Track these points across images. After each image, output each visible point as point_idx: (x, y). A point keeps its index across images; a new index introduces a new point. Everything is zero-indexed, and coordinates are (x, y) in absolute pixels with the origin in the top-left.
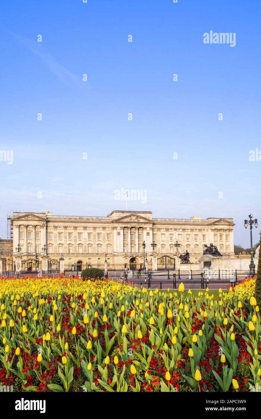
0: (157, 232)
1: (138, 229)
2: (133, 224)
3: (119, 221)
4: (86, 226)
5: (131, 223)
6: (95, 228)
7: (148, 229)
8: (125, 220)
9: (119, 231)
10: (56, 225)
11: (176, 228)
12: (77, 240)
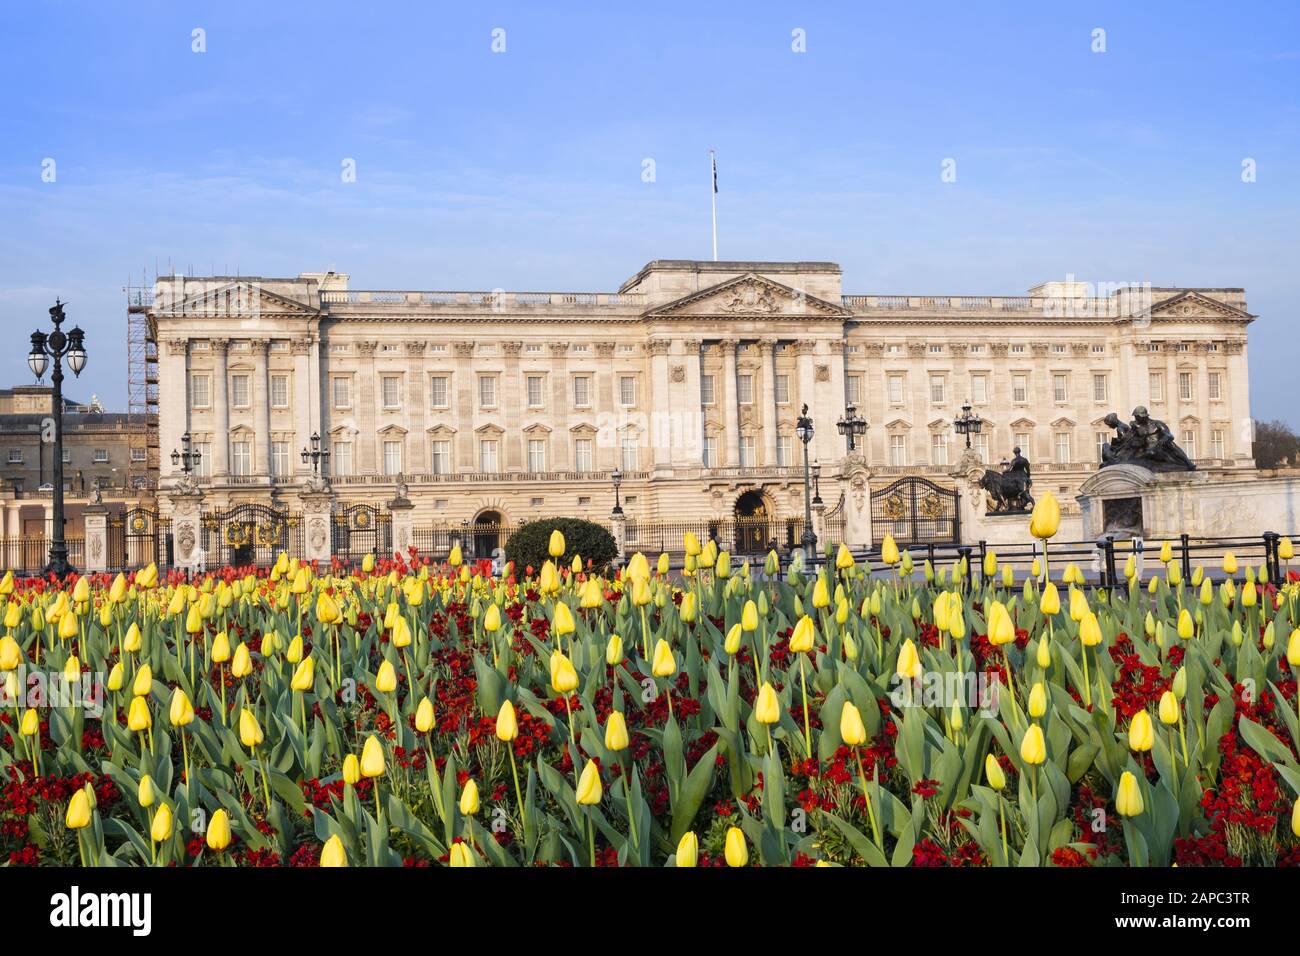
0: (865, 362)
1: (774, 351)
2: (748, 326)
3: (677, 313)
4: (517, 339)
5: (735, 319)
6: (559, 350)
7: (822, 348)
8: (708, 307)
9: (677, 362)
10: (371, 339)
11: (963, 341)
12: (476, 410)
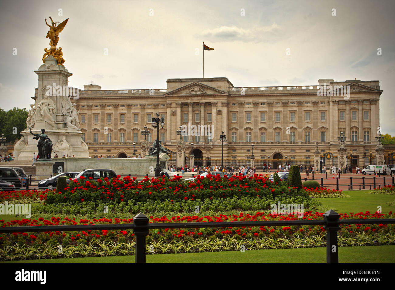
0: (238, 108)
2: (196, 98)
4: (130, 103)
5: (191, 96)
6: (143, 106)
7: (220, 104)
8: (184, 93)
9: (174, 110)
10: (91, 104)
11: (272, 101)
12: (119, 124)
